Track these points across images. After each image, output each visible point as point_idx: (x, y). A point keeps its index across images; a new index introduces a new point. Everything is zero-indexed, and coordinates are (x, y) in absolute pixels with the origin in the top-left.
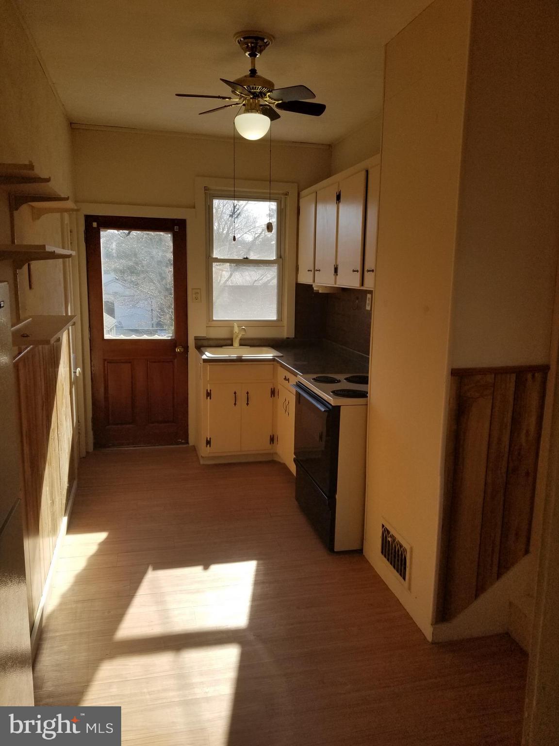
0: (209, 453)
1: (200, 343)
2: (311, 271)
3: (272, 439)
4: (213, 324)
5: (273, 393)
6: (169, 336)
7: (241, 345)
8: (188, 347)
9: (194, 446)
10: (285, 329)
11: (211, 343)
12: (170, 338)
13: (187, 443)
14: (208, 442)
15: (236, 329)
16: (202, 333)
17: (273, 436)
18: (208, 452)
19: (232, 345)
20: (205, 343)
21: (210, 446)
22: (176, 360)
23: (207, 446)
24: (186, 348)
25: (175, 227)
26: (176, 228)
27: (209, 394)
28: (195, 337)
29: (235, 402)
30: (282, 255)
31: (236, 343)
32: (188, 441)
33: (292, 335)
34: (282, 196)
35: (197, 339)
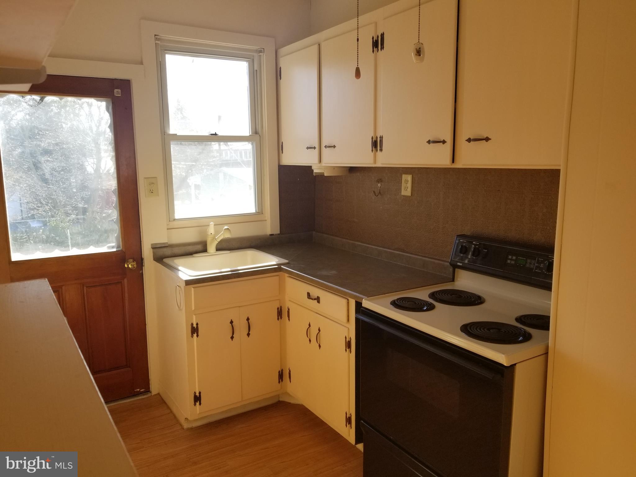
0: (200, 413)
1: (161, 252)
2: (315, 148)
3: (281, 376)
4: (175, 224)
5: (280, 313)
6: (113, 247)
7: (218, 249)
8: (142, 259)
9: (159, 394)
10: (268, 223)
11: (177, 251)
12: (115, 250)
13: (148, 391)
14: (197, 399)
15: (211, 230)
16: (162, 238)
17: (282, 370)
18: (198, 413)
19: (205, 250)
20: (167, 252)
21: (200, 404)
22: (126, 280)
23: (195, 405)
24: (140, 262)
25: (116, 90)
26: (117, 92)
27: (195, 330)
28: (152, 245)
29: (233, 334)
30: (259, 130)
31: (212, 248)
32: (149, 388)
33: (277, 231)
34: (255, 54)
35: (155, 247)
